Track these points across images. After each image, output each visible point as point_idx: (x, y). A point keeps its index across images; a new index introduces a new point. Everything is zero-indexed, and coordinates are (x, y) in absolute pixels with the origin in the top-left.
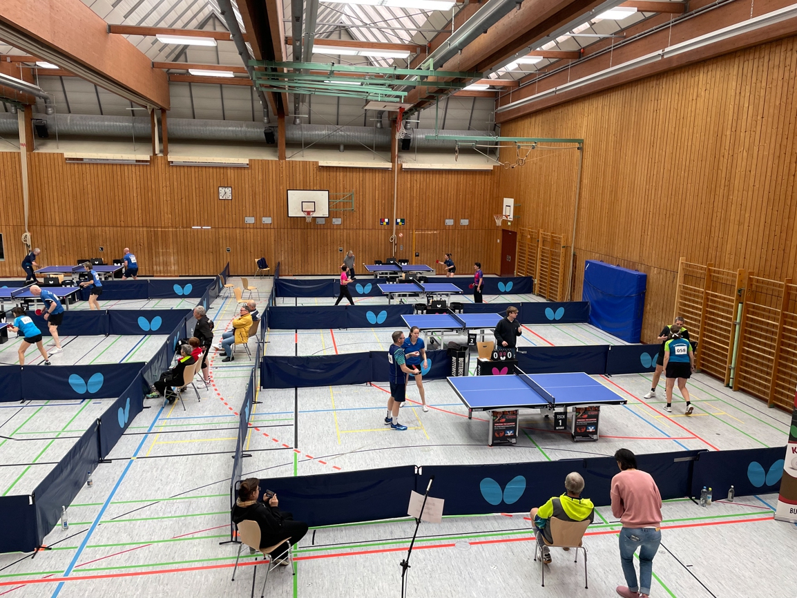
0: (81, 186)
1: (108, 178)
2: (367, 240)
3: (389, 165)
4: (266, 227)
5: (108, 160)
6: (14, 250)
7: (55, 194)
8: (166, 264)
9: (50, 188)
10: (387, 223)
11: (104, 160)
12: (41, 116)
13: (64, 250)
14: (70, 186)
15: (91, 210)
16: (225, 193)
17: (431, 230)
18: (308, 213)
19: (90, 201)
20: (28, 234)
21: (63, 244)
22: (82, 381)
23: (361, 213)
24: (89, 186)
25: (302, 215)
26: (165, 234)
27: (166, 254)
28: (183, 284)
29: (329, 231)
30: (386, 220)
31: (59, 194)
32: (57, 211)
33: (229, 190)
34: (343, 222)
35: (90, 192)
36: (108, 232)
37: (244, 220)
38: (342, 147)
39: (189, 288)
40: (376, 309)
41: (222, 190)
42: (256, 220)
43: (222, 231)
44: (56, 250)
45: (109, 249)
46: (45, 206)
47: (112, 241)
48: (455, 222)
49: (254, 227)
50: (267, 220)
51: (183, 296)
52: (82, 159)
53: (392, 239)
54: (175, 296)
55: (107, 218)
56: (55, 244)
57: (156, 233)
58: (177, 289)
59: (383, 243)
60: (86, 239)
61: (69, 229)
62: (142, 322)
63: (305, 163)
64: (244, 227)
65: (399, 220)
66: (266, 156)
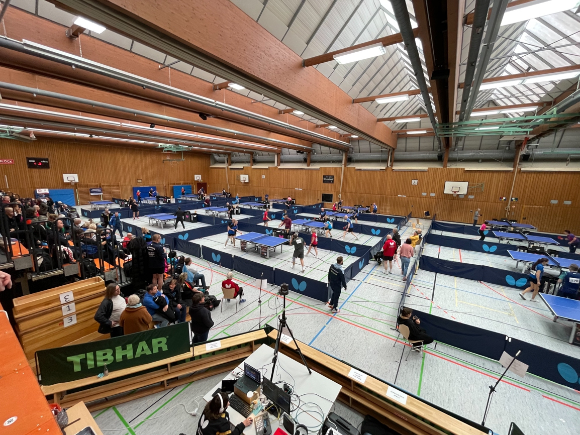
1: (369, 176)
2: (489, 208)
3: (512, 169)
4: (432, 197)
5: (370, 169)
8: (385, 209)
10: (505, 200)
11: (368, 169)
12: (350, 155)
13: (350, 201)
14: (356, 179)
15: (362, 187)
16: (415, 182)
17: (538, 205)
18: (455, 192)
20: (340, 195)
21: (351, 199)
22: (349, 248)
23: (487, 193)
25: (452, 193)
26: (387, 198)
27: (386, 206)
28: (391, 218)
29: (465, 202)
30: (504, 198)
31: (352, 181)
32: (350, 187)
33: (416, 181)
34: (475, 198)
36: (366, 196)
37: (421, 194)
38: (480, 161)
39: (393, 220)
40: (490, 244)
41: (413, 181)
42: (427, 194)
43: (411, 198)
44: (348, 201)
46: (347, 186)
47: (367, 199)
48: (559, 202)
49: (426, 197)
50: (433, 195)
51: (390, 223)
53: (507, 208)
54: (387, 222)
55: (366, 191)
56: (348, 199)
57: (383, 197)
58: (388, 220)
59: (500, 209)
60: (358, 198)
61: (353, 194)
62: (373, 230)
63: (457, 169)
64: (421, 197)
65: (513, 199)
66: (437, 166)
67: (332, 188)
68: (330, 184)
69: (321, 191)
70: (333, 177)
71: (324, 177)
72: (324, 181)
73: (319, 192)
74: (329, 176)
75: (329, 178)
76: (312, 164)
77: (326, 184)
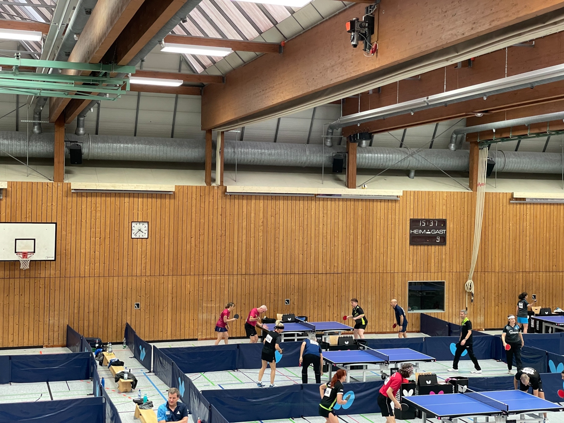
0: (521, 227)
1: (545, 218)
5: (547, 199)
6: (454, 300)
7: (497, 236)
9: (494, 231)
11: (544, 199)
13: (500, 298)
14: (511, 228)
15: (528, 254)
19: (528, 243)
21: (500, 292)
24: (528, 227)
31: (501, 237)
32: (497, 255)
35: (528, 234)
36: (541, 277)
44: (493, 299)
45: (541, 296)
46: (486, 250)
47: (544, 288)
52: (524, 199)
55: (541, 262)
56: (493, 291)
60: (521, 286)
61: (507, 275)
67: (440, 261)
68: (433, 249)
69: (404, 274)
70: (442, 223)
71: (414, 223)
72: (415, 240)
73: (398, 279)
74: (428, 221)
75: (427, 228)
76: (361, 179)
77: (422, 249)
